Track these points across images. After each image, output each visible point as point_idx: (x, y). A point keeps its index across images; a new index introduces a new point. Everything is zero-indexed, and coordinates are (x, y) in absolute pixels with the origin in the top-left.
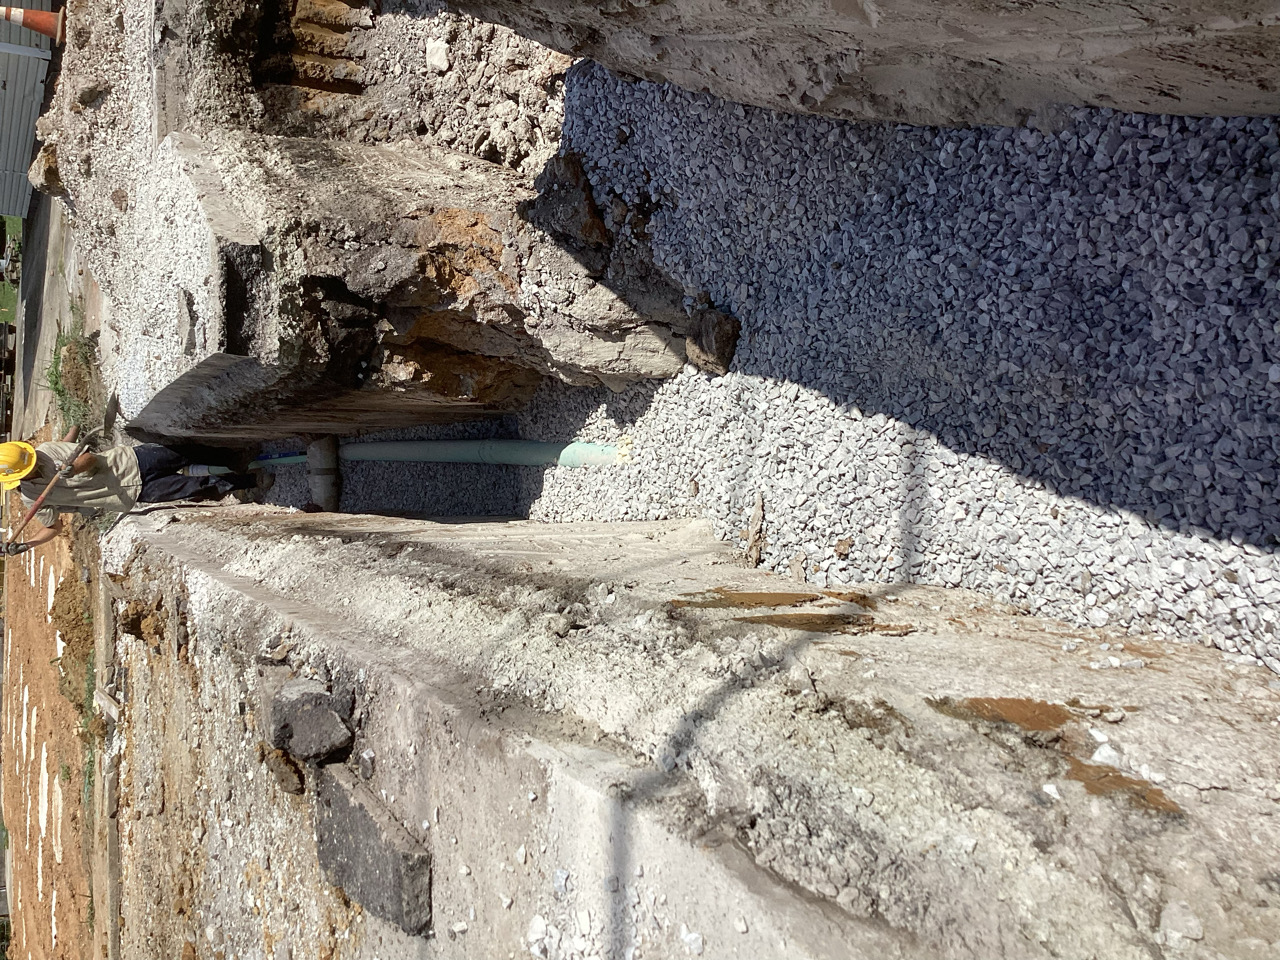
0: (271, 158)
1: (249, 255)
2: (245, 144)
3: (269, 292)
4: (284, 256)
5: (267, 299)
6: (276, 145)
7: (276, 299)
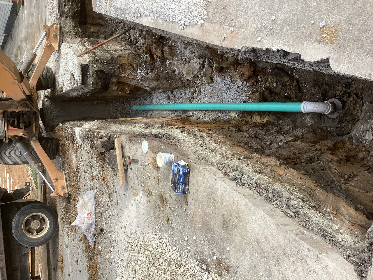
0: (86, 44)
1: (86, 66)
2: (80, 41)
3: (90, 73)
4: (92, 66)
5: (90, 74)
6: (87, 41)
7: (91, 75)
